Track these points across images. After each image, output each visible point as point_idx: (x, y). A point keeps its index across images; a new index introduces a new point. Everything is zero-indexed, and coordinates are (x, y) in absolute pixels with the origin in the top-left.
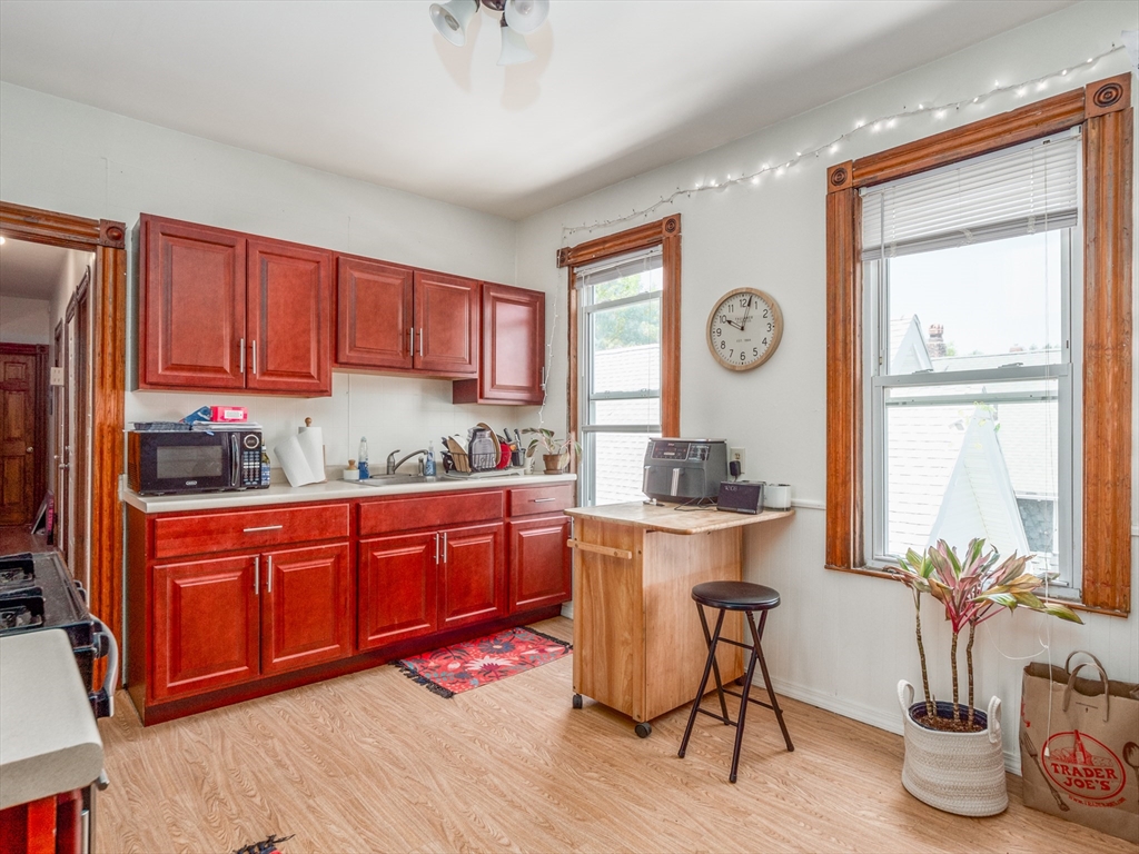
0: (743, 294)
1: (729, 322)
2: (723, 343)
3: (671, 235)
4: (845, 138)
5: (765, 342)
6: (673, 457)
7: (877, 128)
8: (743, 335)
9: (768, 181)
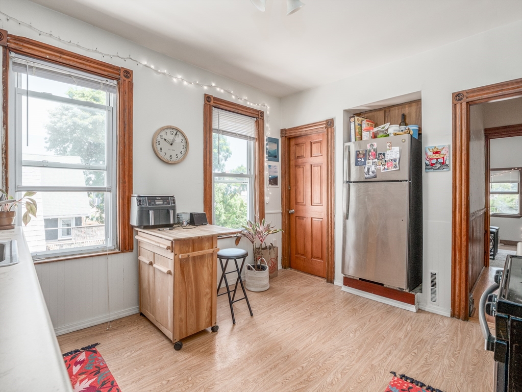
0: (173, 129)
1: (165, 140)
2: (161, 149)
3: (127, 80)
4: (210, 86)
5: (181, 153)
6: (162, 204)
7: (218, 89)
8: (171, 147)
9: (180, 83)
